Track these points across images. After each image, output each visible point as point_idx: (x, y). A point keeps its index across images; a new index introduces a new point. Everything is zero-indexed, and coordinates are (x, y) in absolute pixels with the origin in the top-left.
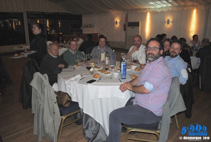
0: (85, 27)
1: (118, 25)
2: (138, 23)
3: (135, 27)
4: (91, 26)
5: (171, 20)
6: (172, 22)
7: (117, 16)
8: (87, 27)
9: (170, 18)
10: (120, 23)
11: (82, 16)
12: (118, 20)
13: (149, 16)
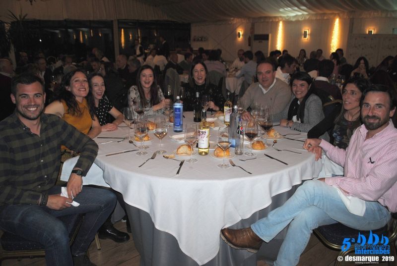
0: (194, 40)
1: (240, 39)
2: (268, 36)
3: (263, 41)
4: (203, 39)
5: (308, 32)
6: (311, 35)
7: (240, 25)
8: (198, 40)
9: (307, 29)
10: (244, 35)
11: (191, 25)
12: (241, 31)
13: (281, 26)
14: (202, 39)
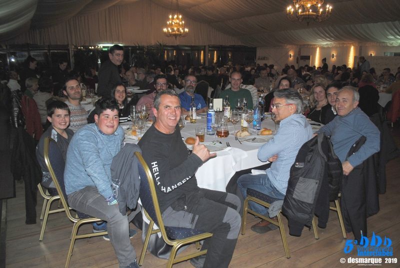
0: (259, 59)
1: (291, 59)
2: (309, 57)
3: (307, 60)
7: (291, 49)
8: (262, 59)
9: (334, 53)
10: (294, 56)
12: (291, 53)
13: (318, 50)
14: (264, 59)
